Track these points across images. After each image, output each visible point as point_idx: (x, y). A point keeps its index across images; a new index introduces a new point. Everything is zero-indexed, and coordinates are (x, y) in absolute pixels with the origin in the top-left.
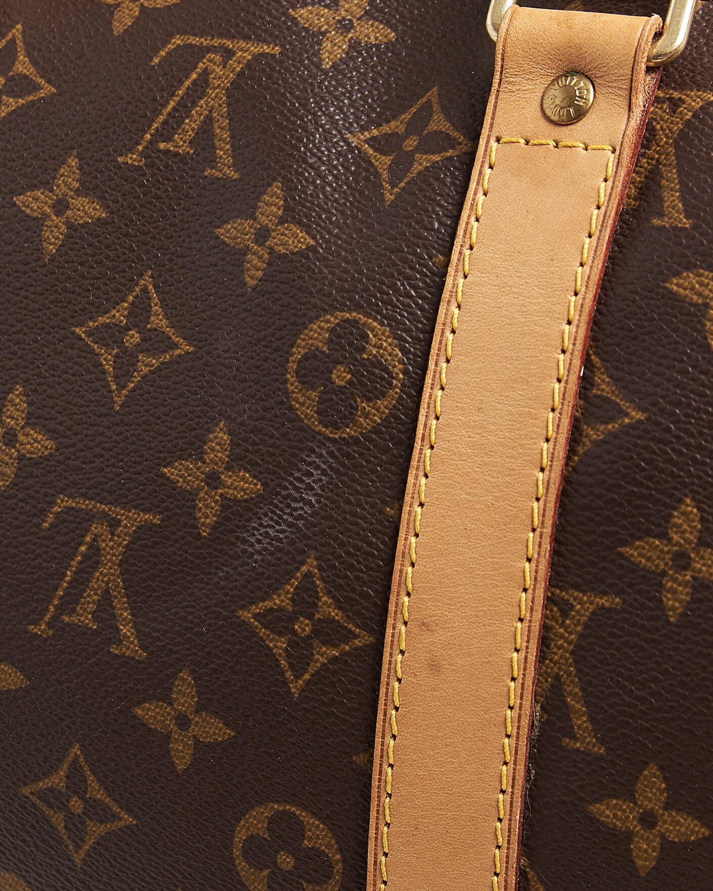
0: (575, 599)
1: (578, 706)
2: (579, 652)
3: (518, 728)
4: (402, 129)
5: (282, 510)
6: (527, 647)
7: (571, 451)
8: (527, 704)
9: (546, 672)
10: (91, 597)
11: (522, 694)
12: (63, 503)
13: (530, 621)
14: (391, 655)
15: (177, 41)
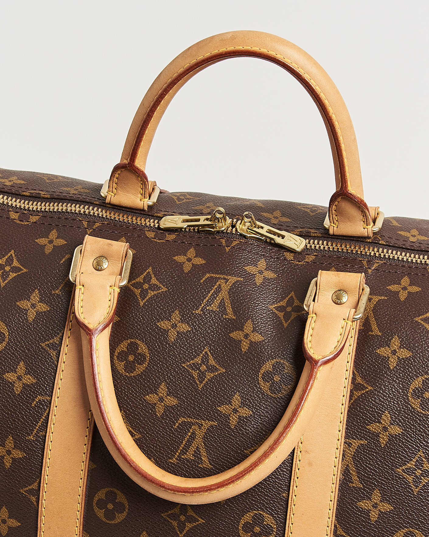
0: (353, 442)
1: (354, 473)
2: (354, 457)
3: (336, 481)
4: (284, 304)
5: (258, 419)
6: (339, 457)
7: (350, 399)
8: (339, 473)
9: (344, 464)
10: (192, 449)
11: (338, 471)
12: (181, 420)
13: (340, 449)
14: (296, 462)
15: (208, 275)
